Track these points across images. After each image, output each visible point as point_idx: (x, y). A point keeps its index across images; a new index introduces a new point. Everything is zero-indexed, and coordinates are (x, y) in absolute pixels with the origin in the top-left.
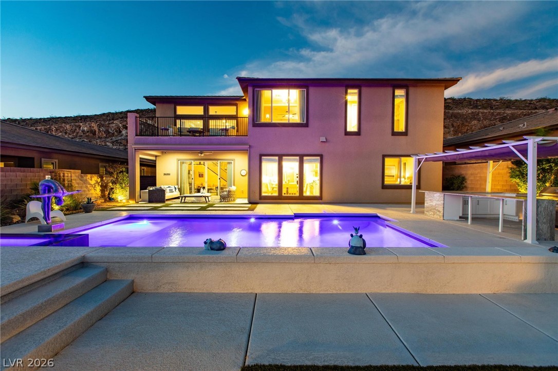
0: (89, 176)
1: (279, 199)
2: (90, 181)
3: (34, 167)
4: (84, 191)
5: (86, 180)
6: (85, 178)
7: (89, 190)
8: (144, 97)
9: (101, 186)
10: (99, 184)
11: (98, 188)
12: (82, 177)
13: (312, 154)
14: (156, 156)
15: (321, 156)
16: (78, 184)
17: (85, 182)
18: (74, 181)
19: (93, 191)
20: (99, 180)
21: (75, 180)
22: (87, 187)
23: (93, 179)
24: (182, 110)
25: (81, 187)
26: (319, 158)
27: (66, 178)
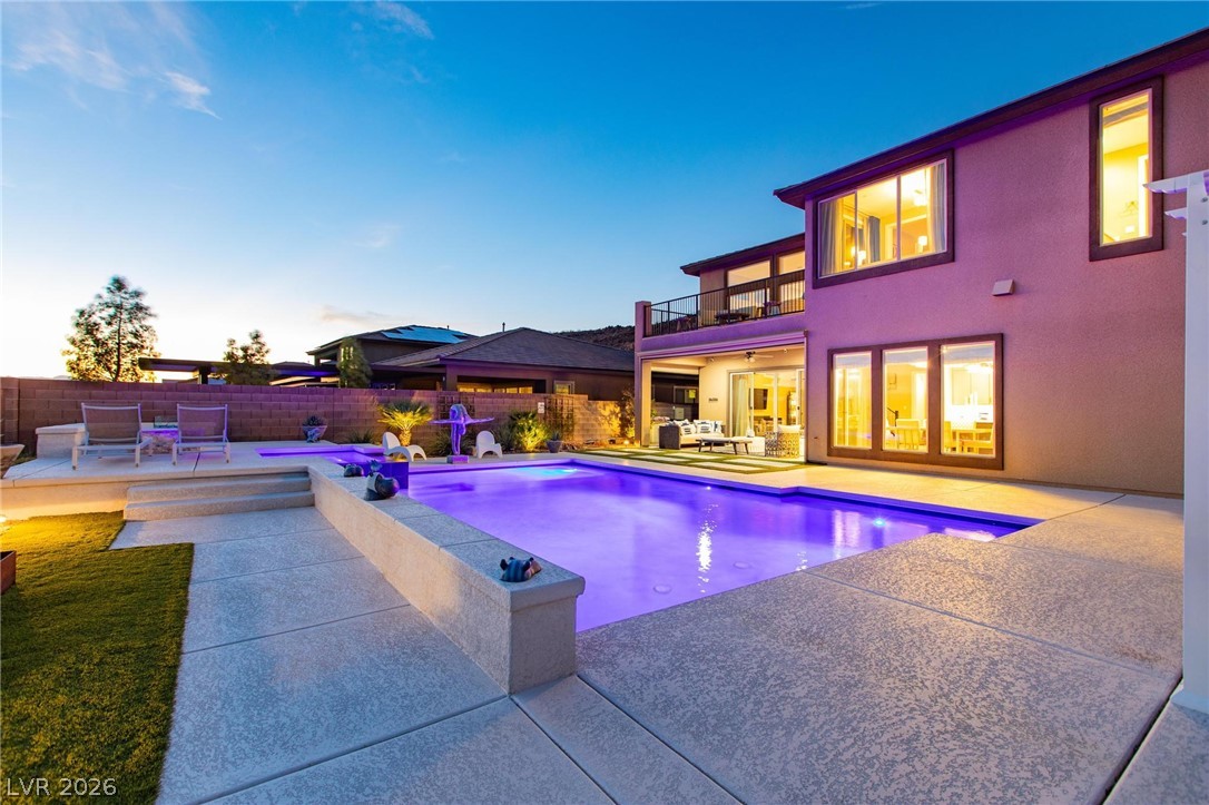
0: (601, 403)
1: (872, 458)
2: (602, 411)
3: (544, 392)
4: (593, 425)
5: (596, 410)
6: (594, 406)
7: (599, 424)
8: (682, 268)
9: (621, 419)
10: (617, 416)
11: (616, 423)
12: (590, 404)
13: (967, 334)
14: (699, 368)
15: (1000, 340)
16: (583, 414)
17: (595, 412)
18: (576, 411)
19: (606, 426)
20: (618, 410)
21: (579, 409)
22: (596, 420)
23: (607, 408)
24: (737, 276)
25: (588, 420)
26: (991, 345)
27: (565, 406)
